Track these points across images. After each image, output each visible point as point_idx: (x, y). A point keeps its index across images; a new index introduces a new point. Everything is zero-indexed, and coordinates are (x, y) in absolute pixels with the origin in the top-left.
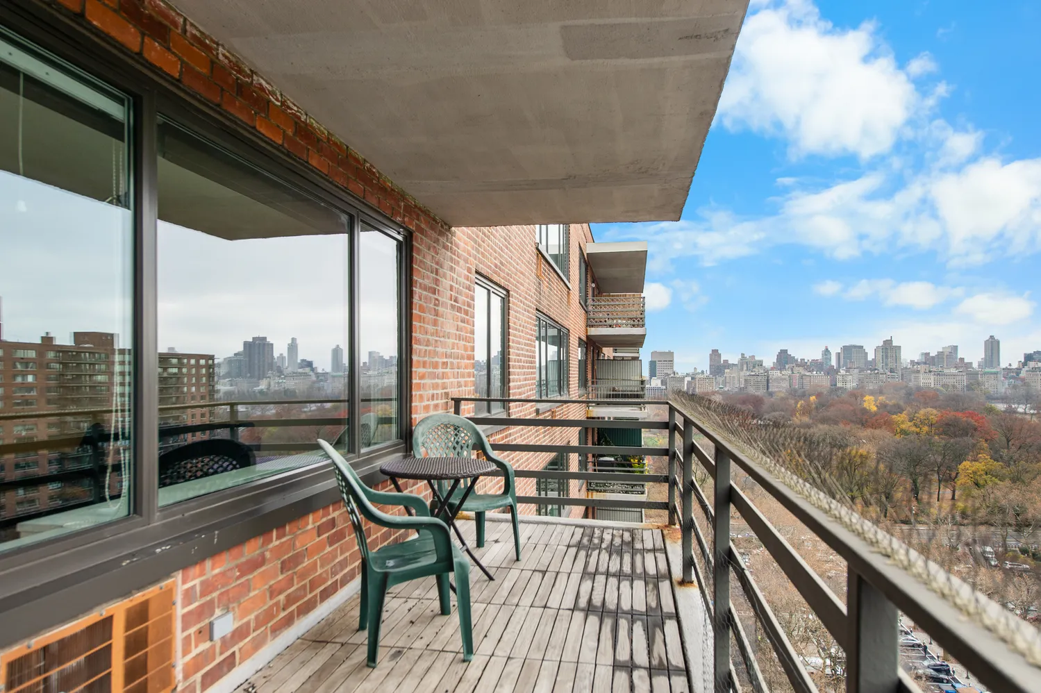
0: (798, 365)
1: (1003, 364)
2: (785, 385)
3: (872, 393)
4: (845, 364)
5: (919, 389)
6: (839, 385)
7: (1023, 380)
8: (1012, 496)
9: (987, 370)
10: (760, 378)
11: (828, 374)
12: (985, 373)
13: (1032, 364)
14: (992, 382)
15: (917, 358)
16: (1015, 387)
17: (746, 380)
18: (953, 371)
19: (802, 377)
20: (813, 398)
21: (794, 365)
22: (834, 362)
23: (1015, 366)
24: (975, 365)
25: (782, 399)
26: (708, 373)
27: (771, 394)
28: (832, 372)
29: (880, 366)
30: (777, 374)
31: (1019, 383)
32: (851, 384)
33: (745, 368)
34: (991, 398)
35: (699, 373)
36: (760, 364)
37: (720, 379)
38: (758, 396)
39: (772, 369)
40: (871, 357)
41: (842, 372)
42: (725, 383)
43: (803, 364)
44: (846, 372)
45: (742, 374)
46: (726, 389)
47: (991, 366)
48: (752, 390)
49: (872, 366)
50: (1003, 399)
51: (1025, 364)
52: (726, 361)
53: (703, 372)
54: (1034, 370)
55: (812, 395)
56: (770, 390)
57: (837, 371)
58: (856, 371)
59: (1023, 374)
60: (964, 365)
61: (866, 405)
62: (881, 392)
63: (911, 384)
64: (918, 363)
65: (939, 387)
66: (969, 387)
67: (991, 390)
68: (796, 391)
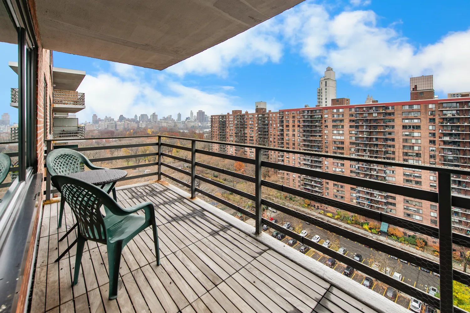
0: (126, 120)
1: (182, 120)
2: (122, 127)
3: (150, 128)
4: (142, 120)
5: (162, 127)
6: (140, 126)
7: (186, 124)
8: (185, 154)
9: (179, 122)
10: (113, 124)
11: (137, 123)
12: (178, 122)
13: (188, 120)
14: (179, 125)
15: (162, 118)
16: (184, 126)
17: (107, 125)
18: (171, 122)
19: (128, 124)
20: (132, 131)
21: (125, 120)
22: (138, 119)
23: (184, 121)
24: (176, 120)
25: (121, 131)
26: (92, 122)
27: (117, 130)
28: (138, 122)
29: (152, 121)
30: (119, 123)
31: (185, 125)
32: (144, 126)
33: (107, 121)
34: (179, 129)
35: (88, 123)
36: (113, 120)
37: (97, 125)
38: (112, 131)
39: (118, 121)
40: (149, 118)
41: (141, 122)
42: (99, 126)
43: (128, 120)
44: (142, 122)
45: (106, 123)
46: (100, 129)
47: (179, 121)
48: (110, 129)
49: (149, 120)
50: (182, 129)
51: (186, 120)
52: (99, 119)
53: (89, 123)
54: (188, 121)
55: (132, 130)
56: (117, 128)
57: (139, 122)
58: (145, 122)
59: (186, 123)
60: (173, 120)
61: (148, 132)
62: (152, 128)
63: (160, 126)
64: (162, 120)
65: (167, 126)
66: (174, 126)
67: (179, 127)
68: (126, 128)
